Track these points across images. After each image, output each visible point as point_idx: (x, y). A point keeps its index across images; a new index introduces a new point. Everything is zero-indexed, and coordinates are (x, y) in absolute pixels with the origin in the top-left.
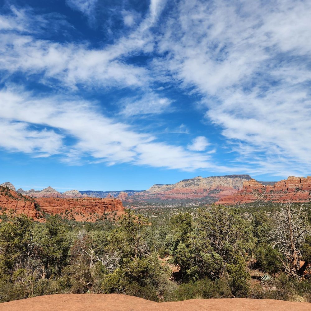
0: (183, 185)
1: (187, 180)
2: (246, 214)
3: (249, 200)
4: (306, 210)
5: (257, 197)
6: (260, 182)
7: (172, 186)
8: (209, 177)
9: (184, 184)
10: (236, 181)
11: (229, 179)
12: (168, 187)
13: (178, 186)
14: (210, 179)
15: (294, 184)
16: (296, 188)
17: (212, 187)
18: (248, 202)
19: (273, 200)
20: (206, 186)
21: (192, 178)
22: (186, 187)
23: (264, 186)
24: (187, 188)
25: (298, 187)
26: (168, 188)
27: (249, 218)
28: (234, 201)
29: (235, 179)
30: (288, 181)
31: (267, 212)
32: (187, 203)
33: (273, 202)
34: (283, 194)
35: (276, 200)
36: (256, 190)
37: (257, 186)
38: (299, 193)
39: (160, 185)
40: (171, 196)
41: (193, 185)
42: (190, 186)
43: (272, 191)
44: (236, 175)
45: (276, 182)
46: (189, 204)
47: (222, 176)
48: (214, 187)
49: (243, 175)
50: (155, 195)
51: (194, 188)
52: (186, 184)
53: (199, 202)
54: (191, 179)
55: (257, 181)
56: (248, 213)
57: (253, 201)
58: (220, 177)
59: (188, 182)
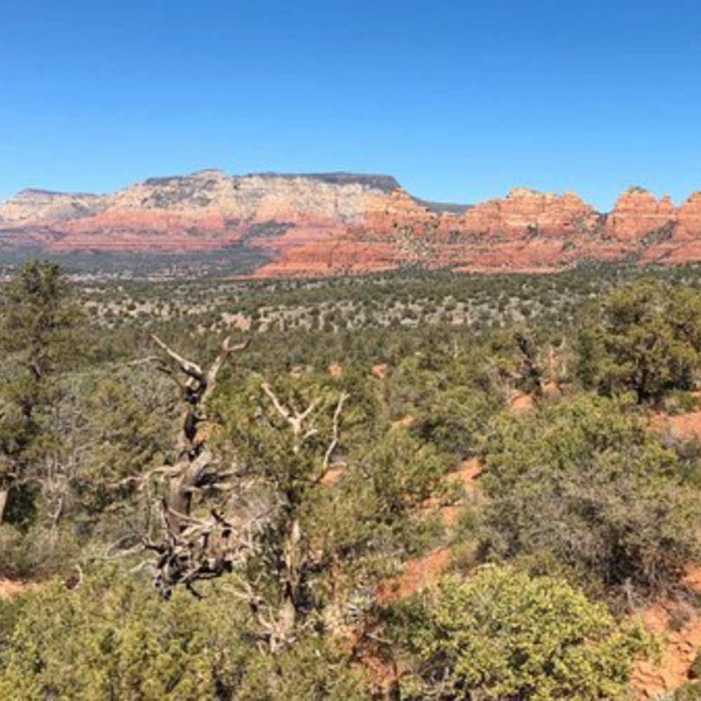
0: (146, 200)
1: (164, 181)
2: (346, 305)
3: (380, 263)
4: (534, 294)
5: (406, 251)
6: (419, 202)
7: (98, 201)
8: (250, 176)
9: (148, 194)
10: (349, 196)
11: (324, 186)
12: (83, 203)
13: (124, 202)
14: (256, 182)
15: (525, 216)
16: (529, 228)
17: (259, 213)
18: (375, 270)
19: (457, 265)
20: (238, 210)
21: (184, 175)
22: (157, 205)
23: (434, 215)
24: (160, 211)
25: (533, 226)
26: (82, 209)
27: (352, 318)
28: (330, 265)
29: (346, 189)
30: (510, 203)
31: (416, 298)
32: (156, 268)
33: (454, 270)
34: (489, 247)
35: (464, 264)
36: (406, 228)
37: (412, 214)
38: (537, 243)
39: (45, 192)
40: (93, 241)
41: (186, 201)
42: (174, 202)
43: (457, 233)
44: (349, 175)
45: (472, 207)
46: (161, 272)
47: (302, 176)
48: (264, 215)
49: (374, 177)
50: (20, 231)
51: (189, 212)
52: (157, 197)
53: (203, 264)
54: (180, 179)
55: (413, 198)
56: (351, 303)
57: (395, 267)
58: (291, 177)
59: (168, 189)
